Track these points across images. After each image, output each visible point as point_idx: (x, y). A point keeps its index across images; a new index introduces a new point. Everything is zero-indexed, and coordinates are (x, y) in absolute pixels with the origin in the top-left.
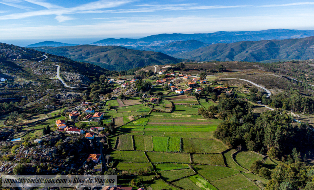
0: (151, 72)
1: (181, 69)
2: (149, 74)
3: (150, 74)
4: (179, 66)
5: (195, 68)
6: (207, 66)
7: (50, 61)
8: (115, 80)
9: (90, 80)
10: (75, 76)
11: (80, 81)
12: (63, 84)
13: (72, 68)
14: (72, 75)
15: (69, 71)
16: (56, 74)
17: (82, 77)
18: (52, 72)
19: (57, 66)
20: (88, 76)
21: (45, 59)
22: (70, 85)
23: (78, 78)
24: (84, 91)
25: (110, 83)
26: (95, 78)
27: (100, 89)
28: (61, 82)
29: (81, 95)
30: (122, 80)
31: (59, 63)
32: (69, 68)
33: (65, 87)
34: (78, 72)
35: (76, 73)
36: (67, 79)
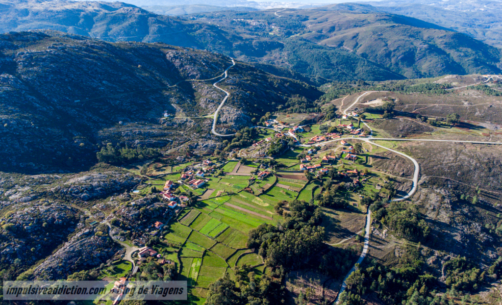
5: (414, 111)
7: (226, 83)
8: (276, 124)
9: (247, 120)
10: (233, 115)
11: (233, 124)
12: (212, 128)
13: (240, 99)
14: (231, 112)
15: (233, 104)
16: (217, 109)
17: (238, 118)
18: (215, 106)
19: (226, 95)
20: (249, 114)
21: (222, 81)
22: (217, 130)
23: (233, 118)
24: (224, 141)
25: (268, 127)
26: (254, 118)
27: (241, 140)
28: (212, 123)
29: (218, 146)
30: (284, 124)
31: (232, 88)
32: (236, 99)
33: (211, 133)
34: (242, 107)
35: (239, 108)
36: (221, 119)
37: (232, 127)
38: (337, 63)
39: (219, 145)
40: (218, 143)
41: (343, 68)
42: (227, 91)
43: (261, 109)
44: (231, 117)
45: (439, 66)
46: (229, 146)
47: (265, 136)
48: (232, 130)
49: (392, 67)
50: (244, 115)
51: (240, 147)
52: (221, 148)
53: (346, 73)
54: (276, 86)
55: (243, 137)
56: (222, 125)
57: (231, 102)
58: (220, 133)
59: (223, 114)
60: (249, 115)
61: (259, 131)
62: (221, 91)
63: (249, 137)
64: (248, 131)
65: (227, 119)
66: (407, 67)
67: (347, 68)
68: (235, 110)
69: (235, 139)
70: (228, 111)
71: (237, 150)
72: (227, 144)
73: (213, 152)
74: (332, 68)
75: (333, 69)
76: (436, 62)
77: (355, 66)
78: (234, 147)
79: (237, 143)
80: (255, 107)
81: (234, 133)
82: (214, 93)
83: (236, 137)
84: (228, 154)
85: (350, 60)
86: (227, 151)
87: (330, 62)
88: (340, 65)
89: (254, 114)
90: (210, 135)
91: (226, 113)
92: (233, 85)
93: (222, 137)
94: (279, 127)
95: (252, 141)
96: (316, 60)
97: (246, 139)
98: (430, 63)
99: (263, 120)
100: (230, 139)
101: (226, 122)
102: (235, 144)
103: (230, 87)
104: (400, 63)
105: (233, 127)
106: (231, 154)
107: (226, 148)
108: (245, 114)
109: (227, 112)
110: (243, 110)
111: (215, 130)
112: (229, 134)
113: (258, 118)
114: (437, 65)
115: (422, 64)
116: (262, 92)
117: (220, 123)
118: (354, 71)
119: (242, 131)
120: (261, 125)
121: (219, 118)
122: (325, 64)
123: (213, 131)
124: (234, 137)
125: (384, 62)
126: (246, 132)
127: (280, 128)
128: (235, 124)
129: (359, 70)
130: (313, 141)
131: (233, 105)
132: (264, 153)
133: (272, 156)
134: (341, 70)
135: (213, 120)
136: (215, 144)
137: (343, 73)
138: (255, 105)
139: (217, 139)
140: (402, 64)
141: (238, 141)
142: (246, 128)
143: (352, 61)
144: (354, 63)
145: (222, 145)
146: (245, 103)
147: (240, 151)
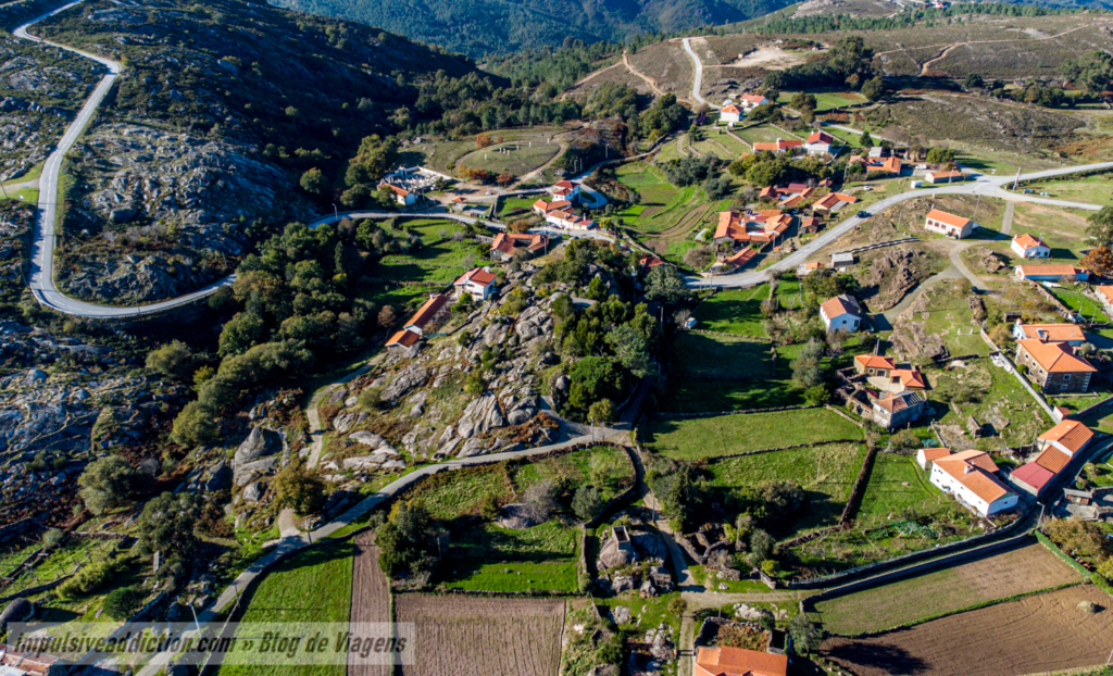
0: (672, 112)
1: (853, 79)
2: (657, 125)
3: (666, 126)
4: (842, 64)
5: (925, 71)
6: (996, 48)
7: (87, 24)
8: (445, 186)
9: (275, 187)
10: (176, 165)
11: (190, 218)
12: (30, 269)
13: (193, 87)
14: (160, 152)
15: (160, 108)
16: (53, 147)
17: (212, 178)
18: (36, 126)
19: (105, 70)
20: (275, 153)
21: (66, 14)
22: (80, 274)
23: (184, 182)
24: (158, 357)
25: (409, 208)
26: (313, 172)
27: (292, 323)
28: (31, 236)
29: (106, 413)
30: (489, 179)
31: (129, 42)
32: (173, 86)
33: (25, 307)
34: (220, 120)
35: (206, 128)
36: (97, 199)
37: (185, 240)
38: (452, 18)
39: (115, 401)
40: (106, 387)
41: (475, 32)
42: (105, 54)
43: (327, 128)
44: (165, 179)
45: (696, 14)
46: (205, 388)
47: (423, 264)
48: (197, 258)
49: (590, 24)
50: (244, 160)
51: (300, 378)
52: (145, 429)
53: (486, 43)
54: (338, 46)
55: (298, 299)
56: (111, 237)
57: (142, 99)
58: (110, 295)
59: (107, 167)
60: (275, 159)
61: (375, 238)
62: (67, 55)
63: (339, 288)
64: (308, 249)
65: (139, 195)
66: (627, 22)
67: (486, 30)
68: (184, 137)
69: (239, 321)
70: (136, 146)
71: (285, 414)
72: (183, 371)
73: (70, 490)
74: (444, 34)
75: (449, 36)
76: (688, 5)
77: (503, 23)
78: (255, 384)
79: (269, 351)
80: (288, 119)
81: (215, 276)
82: (22, 66)
83: (240, 307)
84: (225, 477)
85: (487, 9)
86: (208, 439)
87: (432, 18)
88: (463, 23)
89: (301, 152)
90: (23, 324)
91: (126, 163)
92: (134, 29)
93: (134, 325)
94: (470, 198)
95: (372, 315)
96: (393, 13)
97: (320, 306)
98: (673, 9)
99: (366, 177)
100: (199, 329)
101: (137, 216)
102: (256, 363)
103: (120, 38)
104: (606, 13)
105: (201, 241)
106: (243, 460)
107: (185, 422)
108: (251, 156)
109: (135, 154)
110: (229, 135)
111: (63, 275)
112: (181, 292)
113: (333, 171)
114: (692, 11)
115: (658, 13)
116: (291, 61)
117: (97, 226)
118: (505, 38)
119: (268, 256)
120: (363, 202)
121: (77, 193)
122: (421, 23)
123: (45, 287)
124: (230, 306)
125: (566, 14)
126: (300, 256)
127: (481, 207)
128: (203, 220)
129: (520, 32)
130: (738, 244)
131: (164, 117)
132: (540, 404)
133: (612, 420)
134: (470, 38)
135: (36, 212)
136: (77, 394)
137: (480, 46)
138: (290, 110)
139: (90, 346)
140: (612, 16)
141: (262, 335)
142: (290, 237)
143: (492, 13)
144: (499, 17)
145: (142, 397)
146: (234, 104)
147: (313, 415)
